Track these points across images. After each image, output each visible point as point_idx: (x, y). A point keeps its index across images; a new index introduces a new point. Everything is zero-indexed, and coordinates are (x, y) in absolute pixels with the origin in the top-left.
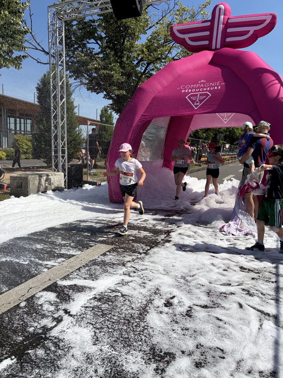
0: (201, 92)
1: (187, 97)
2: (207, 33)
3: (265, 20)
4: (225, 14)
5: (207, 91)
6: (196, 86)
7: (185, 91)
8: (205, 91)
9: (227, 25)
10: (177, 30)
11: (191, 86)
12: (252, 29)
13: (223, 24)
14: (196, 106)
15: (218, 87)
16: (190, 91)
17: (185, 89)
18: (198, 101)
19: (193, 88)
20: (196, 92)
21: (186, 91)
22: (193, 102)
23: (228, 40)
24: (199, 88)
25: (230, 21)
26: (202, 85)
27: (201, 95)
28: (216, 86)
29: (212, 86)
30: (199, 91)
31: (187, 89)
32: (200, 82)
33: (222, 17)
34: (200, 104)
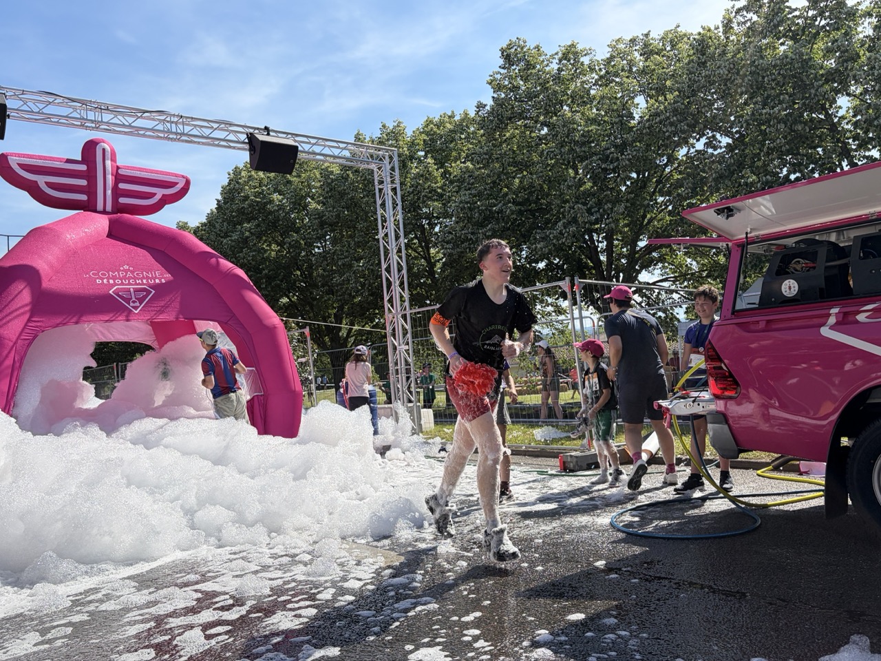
0: (132, 285)
1: (111, 292)
2: (84, 182)
3: (177, 183)
4: (112, 160)
5: (143, 284)
6: (119, 275)
7: (103, 281)
8: (139, 284)
9: (119, 178)
10: (19, 164)
11: (109, 274)
12: (160, 192)
13: (112, 175)
14: (136, 308)
15: (160, 280)
16: (111, 281)
17: (102, 279)
18: (134, 299)
19: (114, 278)
20: (122, 284)
21: (105, 281)
22: (128, 301)
23: (122, 200)
24: (125, 277)
25: (120, 172)
26: (129, 274)
27: (136, 291)
28: (156, 278)
29: (147, 278)
30: (129, 284)
31: (104, 278)
32: (122, 268)
33: (108, 163)
34: (141, 304)
